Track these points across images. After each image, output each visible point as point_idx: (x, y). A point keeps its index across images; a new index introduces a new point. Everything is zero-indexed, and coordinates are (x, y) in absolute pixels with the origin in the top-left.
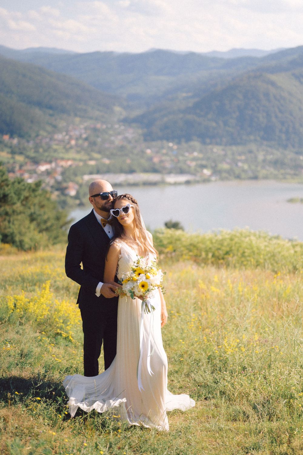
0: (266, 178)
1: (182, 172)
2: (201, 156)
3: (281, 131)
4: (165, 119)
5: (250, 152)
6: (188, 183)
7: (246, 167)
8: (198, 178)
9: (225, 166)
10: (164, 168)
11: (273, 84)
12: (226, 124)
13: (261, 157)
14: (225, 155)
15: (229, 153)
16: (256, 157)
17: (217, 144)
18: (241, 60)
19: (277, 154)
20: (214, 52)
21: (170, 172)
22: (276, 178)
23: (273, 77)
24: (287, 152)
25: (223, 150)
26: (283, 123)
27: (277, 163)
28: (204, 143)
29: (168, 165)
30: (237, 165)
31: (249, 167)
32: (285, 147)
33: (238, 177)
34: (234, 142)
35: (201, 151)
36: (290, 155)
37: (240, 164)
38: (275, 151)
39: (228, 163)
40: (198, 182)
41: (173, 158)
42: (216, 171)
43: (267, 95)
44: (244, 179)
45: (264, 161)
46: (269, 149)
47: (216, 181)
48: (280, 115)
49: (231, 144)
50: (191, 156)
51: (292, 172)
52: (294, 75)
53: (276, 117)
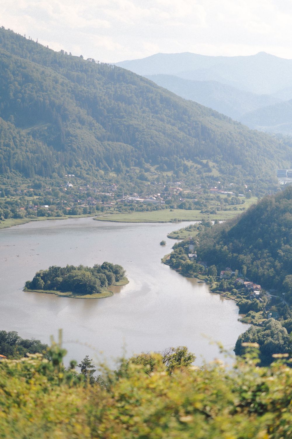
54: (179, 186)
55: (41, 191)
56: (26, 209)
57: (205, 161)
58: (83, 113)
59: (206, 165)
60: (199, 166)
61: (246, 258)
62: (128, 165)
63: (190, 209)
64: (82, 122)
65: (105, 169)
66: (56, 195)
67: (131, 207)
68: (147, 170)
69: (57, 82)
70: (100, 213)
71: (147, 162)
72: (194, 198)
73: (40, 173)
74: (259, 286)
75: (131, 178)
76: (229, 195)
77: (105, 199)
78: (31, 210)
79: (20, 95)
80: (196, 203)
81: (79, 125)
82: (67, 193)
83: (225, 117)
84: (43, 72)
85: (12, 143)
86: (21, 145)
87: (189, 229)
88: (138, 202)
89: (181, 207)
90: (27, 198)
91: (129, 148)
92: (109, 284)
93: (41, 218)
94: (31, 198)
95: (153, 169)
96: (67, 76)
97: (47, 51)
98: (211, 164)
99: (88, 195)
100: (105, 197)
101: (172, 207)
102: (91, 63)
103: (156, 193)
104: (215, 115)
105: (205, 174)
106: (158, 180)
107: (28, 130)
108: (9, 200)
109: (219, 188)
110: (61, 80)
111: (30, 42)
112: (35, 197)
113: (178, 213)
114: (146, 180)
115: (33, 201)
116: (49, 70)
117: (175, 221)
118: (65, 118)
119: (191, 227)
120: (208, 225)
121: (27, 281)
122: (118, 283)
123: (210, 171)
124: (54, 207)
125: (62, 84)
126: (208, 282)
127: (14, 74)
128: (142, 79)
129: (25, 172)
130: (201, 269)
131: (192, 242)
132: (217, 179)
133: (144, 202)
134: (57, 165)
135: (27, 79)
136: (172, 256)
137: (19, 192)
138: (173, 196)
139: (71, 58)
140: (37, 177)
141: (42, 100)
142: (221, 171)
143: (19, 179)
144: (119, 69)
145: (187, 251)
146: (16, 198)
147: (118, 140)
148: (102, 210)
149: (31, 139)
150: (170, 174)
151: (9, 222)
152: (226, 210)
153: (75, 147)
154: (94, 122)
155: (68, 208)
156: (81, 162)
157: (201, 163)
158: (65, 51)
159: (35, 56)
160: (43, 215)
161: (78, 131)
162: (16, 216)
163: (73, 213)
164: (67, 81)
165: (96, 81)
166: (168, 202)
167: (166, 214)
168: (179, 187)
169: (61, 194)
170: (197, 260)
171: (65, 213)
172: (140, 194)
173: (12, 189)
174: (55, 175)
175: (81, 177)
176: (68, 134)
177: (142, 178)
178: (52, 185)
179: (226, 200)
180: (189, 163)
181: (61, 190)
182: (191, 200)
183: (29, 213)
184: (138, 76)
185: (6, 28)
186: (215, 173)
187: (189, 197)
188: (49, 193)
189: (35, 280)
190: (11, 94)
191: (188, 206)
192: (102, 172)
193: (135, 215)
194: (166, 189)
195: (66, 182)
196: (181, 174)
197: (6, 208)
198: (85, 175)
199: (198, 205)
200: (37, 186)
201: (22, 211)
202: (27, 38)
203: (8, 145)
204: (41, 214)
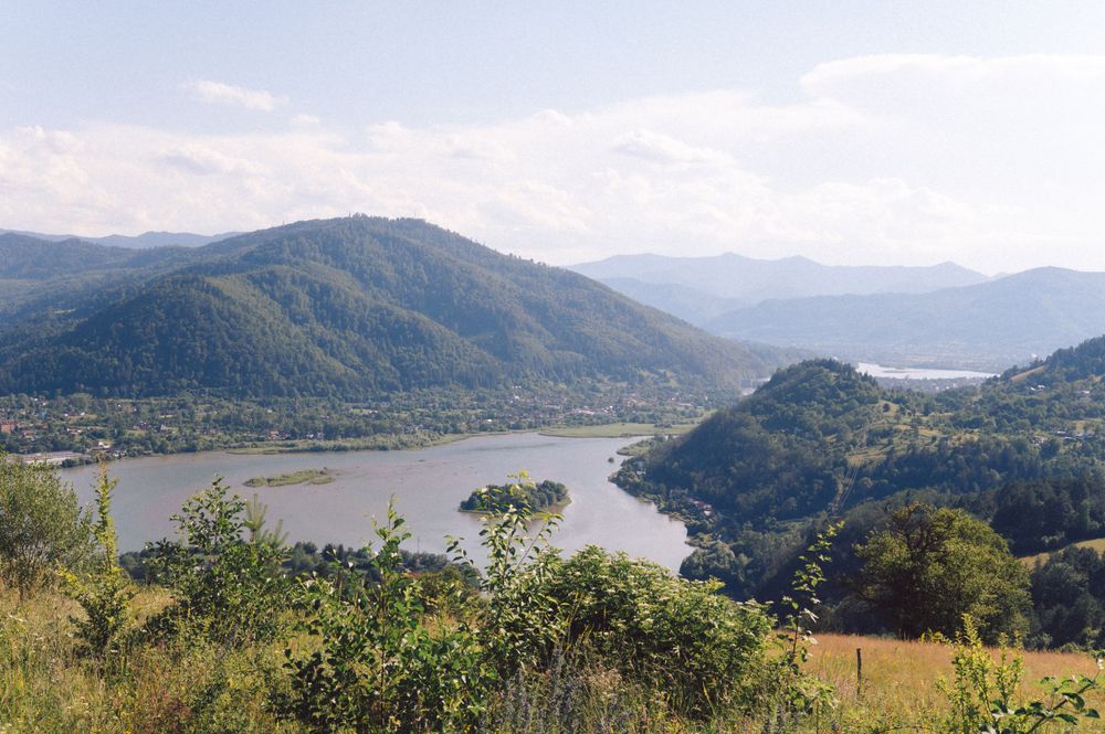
0: (209, 448)
1: (57, 447)
2: (94, 417)
3: (233, 369)
4: (24, 355)
5: (183, 406)
6: (68, 465)
7: (175, 432)
8: (86, 457)
9: (138, 433)
10: (23, 443)
11: (217, 293)
12: (137, 360)
13: (200, 415)
14: (137, 413)
15: (145, 409)
16: (192, 414)
17: (122, 395)
18: (163, 252)
19: (230, 408)
20: (115, 237)
21: (35, 451)
22: (226, 446)
23: (216, 282)
24: (245, 404)
25: (134, 404)
26: (236, 357)
27: (227, 423)
28: (98, 394)
29: (30, 436)
30: (159, 429)
31: (180, 430)
32: (242, 395)
33: (161, 450)
34: (152, 390)
35: (93, 409)
36: (250, 408)
37: (163, 427)
38: (224, 403)
39: (141, 428)
40: (88, 463)
41: (39, 424)
42: (121, 443)
43: (206, 310)
44: (172, 452)
45: (206, 420)
46: (215, 400)
47: (120, 457)
48: (230, 343)
49: (147, 396)
50: (75, 419)
51: (254, 436)
52: (250, 277)
53: (224, 345)
54: (634, 398)
55: (485, 404)
56: (467, 424)
57: (662, 371)
58: (532, 320)
59: (664, 375)
60: (656, 376)
61: (697, 476)
62: (579, 376)
63: (643, 422)
64: (531, 330)
65: (555, 380)
66: (501, 408)
67: (579, 421)
68: (599, 381)
69: (504, 288)
70: (547, 427)
71: (599, 372)
72: (650, 410)
73: (484, 385)
74: (709, 506)
75: (582, 390)
76: (687, 407)
77: (552, 412)
78: (472, 425)
79: (464, 302)
80: (651, 416)
81: (526, 333)
82: (513, 406)
83: (685, 323)
84: (489, 277)
85: (455, 354)
86: (465, 355)
87: (639, 445)
88: (588, 416)
89: (634, 420)
90: (469, 411)
91: (581, 357)
92: (550, 504)
93: (483, 433)
94: (474, 412)
95: (606, 380)
96: (516, 280)
97: (495, 255)
98: (669, 374)
99: (535, 408)
100: (553, 410)
101: (624, 421)
102: (541, 267)
103: (608, 404)
104: (674, 320)
105: (661, 385)
106: (611, 391)
107: (474, 338)
108: (450, 413)
109: (677, 400)
110: (508, 286)
111: (477, 245)
112: (479, 410)
113: (630, 427)
114: (598, 391)
115: (476, 415)
116: (496, 276)
117: (625, 436)
118: (512, 325)
119: (642, 442)
120: (661, 440)
121: (461, 501)
122: (559, 503)
123: (667, 381)
124: (498, 421)
125: (510, 290)
126: (657, 502)
127: (458, 279)
128: (595, 283)
129: (467, 382)
130: (649, 488)
131: (641, 458)
132: (675, 390)
133: (594, 416)
134: (503, 377)
135: (472, 285)
136: (620, 473)
137: (461, 405)
138: (627, 408)
139: (520, 261)
140: (482, 389)
141: (487, 306)
142: (679, 381)
143: (462, 392)
144: (571, 273)
145: (636, 468)
146: (459, 412)
147: (569, 349)
148: (549, 424)
149: (475, 348)
150: (624, 384)
151: (448, 437)
152: (682, 423)
153: (522, 356)
154: (544, 330)
155: (512, 423)
156: (529, 373)
157: (658, 373)
158: (514, 254)
159: (482, 261)
160: (485, 430)
161: (526, 340)
162: (456, 431)
163: (517, 427)
164: (515, 286)
165: (546, 286)
166: (620, 416)
167: (618, 428)
168: (634, 400)
169: (506, 407)
170: (645, 478)
171: (509, 427)
172: (591, 406)
173: (454, 403)
174: (501, 386)
175: (528, 389)
176: (515, 343)
177: (594, 389)
178: (497, 397)
179: (683, 413)
180: (645, 373)
181: (506, 403)
182: (645, 413)
183: (470, 428)
184: (591, 281)
185: (452, 231)
186: (673, 383)
187: (643, 409)
188: (493, 406)
189: (471, 500)
190: (455, 301)
191: (641, 419)
192: (551, 383)
193: (584, 430)
194: (620, 401)
195: (512, 395)
196: (637, 384)
197: (447, 422)
198: (533, 387)
199: (653, 419)
200: (481, 399)
201: (463, 426)
202: (474, 241)
203: (451, 356)
204: (483, 428)
